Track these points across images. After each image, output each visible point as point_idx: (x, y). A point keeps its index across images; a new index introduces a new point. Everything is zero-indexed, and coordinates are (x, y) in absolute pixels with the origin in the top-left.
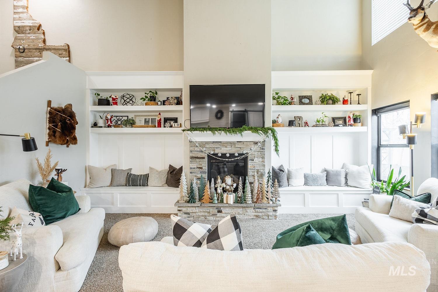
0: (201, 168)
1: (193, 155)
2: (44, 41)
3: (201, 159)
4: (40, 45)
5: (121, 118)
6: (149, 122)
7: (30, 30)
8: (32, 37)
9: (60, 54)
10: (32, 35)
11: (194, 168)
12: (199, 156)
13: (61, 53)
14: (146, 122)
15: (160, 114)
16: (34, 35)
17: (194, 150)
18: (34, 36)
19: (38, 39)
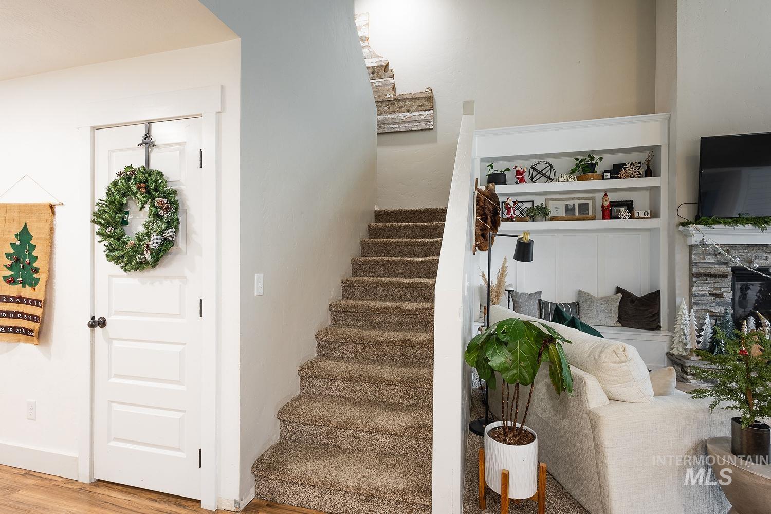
0: (720, 296)
1: (701, 271)
2: (394, 89)
3: (718, 279)
4: (388, 95)
5: (520, 204)
6: (573, 209)
7: (373, 73)
8: (377, 84)
9: (419, 106)
10: (377, 80)
11: (703, 295)
12: (714, 272)
13: (420, 104)
14: (569, 210)
15: (606, 195)
16: (379, 80)
17: (704, 261)
18: (379, 82)
19: (385, 85)
